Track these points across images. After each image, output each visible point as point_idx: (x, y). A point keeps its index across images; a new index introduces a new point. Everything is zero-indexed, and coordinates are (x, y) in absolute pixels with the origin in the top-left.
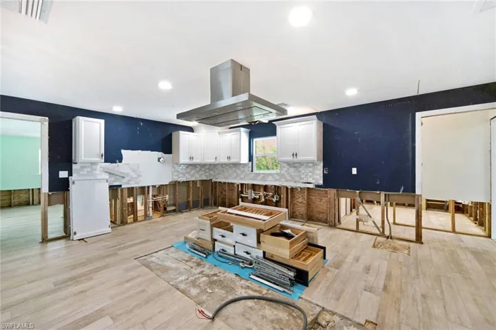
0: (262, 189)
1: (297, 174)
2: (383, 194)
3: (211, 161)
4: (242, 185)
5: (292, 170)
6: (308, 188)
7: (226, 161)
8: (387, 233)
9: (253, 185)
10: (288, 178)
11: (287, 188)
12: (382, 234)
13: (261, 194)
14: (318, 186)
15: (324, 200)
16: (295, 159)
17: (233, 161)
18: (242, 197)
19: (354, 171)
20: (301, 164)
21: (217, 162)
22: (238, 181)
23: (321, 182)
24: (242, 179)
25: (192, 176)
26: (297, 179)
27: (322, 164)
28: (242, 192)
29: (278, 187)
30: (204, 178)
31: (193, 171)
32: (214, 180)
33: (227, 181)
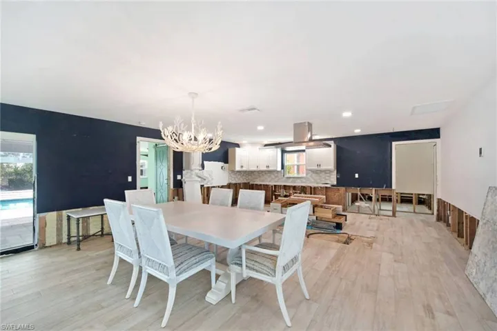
0: (291, 189)
1: (318, 178)
2: (374, 189)
3: (254, 169)
4: (275, 186)
5: (314, 175)
6: (326, 187)
7: (265, 169)
8: (376, 213)
9: (285, 186)
10: (313, 181)
11: (311, 187)
12: (374, 214)
13: (291, 192)
14: (333, 186)
15: (337, 194)
16: (319, 168)
17: (271, 169)
18: (275, 195)
19: (357, 176)
20: (321, 171)
21: (258, 170)
22: (272, 184)
23: (335, 183)
24: (276, 182)
25: (239, 179)
26: (319, 181)
27: (336, 172)
28: (275, 191)
29: (304, 187)
30: (245, 181)
31: (239, 177)
32: (251, 183)
33: (263, 183)
